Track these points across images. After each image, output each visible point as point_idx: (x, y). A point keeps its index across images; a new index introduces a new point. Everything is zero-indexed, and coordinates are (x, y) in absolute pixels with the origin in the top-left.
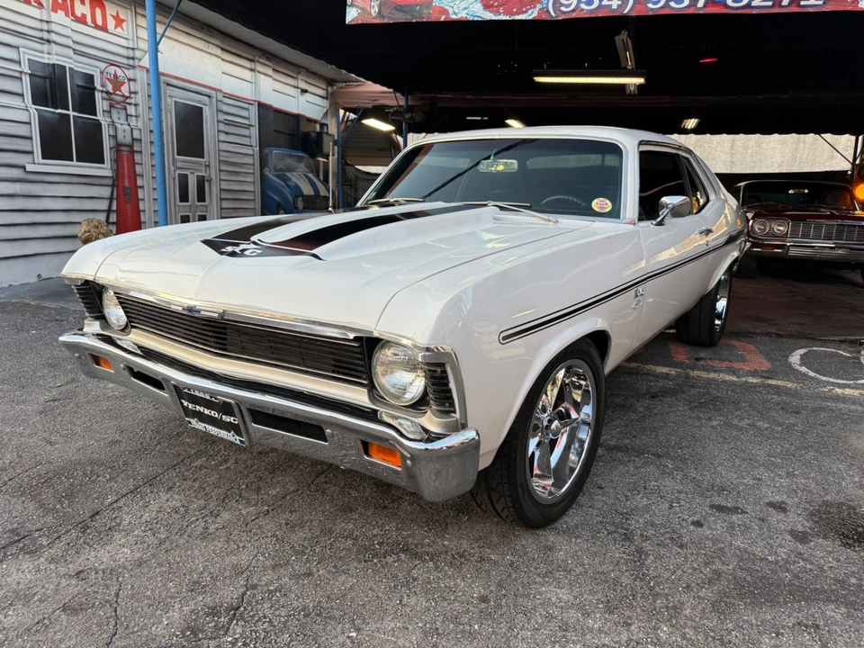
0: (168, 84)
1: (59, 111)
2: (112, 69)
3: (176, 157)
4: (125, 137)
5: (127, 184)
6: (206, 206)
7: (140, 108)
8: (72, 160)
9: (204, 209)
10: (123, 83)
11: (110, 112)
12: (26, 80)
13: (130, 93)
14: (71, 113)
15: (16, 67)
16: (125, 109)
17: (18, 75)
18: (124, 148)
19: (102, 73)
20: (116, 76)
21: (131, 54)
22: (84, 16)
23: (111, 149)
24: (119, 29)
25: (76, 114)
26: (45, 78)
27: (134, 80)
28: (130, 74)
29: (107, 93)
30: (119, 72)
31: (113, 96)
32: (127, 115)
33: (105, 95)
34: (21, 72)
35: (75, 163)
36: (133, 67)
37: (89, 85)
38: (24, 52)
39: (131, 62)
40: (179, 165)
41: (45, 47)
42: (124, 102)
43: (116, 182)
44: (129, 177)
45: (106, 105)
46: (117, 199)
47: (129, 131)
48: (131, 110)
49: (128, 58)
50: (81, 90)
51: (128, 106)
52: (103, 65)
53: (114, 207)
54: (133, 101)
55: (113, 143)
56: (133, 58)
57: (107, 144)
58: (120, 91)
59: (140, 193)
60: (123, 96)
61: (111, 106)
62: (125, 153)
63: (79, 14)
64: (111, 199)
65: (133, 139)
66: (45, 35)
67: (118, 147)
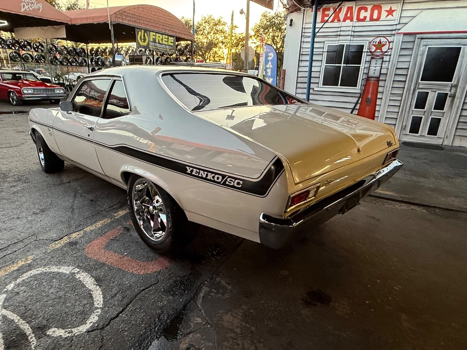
0: (422, 39)
1: (336, 65)
2: (378, 40)
3: (420, 81)
4: (374, 73)
5: (369, 96)
6: (444, 112)
7: (392, 56)
8: (338, 85)
9: (442, 115)
10: (384, 45)
11: (370, 61)
12: (325, 54)
13: (389, 49)
14: (342, 65)
15: (322, 50)
16: (383, 58)
17: (322, 53)
18: (372, 79)
19: (370, 43)
20: (380, 42)
21: (394, 27)
22: (365, 17)
23: (363, 79)
24: (390, 16)
25: (345, 65)
26: (335, 52)
27: (393, 42)
28: (390, 39)
29: (371, 52)
30: (383, 40)
31: (375, 53)
32: (383, 61)
33: (370, 54)
34: (323, 52)
35: (339, 86)
36: (395, 34)
37: (359, 50)
38: (326, 43)
39: (393, 32)
40: (421, 86)
41: (337, 39)
42: (382, 55)
43: (362, 95)
44: (372, 93)
45: (369, 58)
46: (360, 104)
47: (379, 70)
48: (386, 58)
49: (392, 30)
50: (353, 53)
51: (384, 57)
52: (371, 39)
53: (358, 107)
54: (389, 53)
55: (365, 76)
56: (395, 30)
57: (361, 77)
58: (381, 50)
59: (378, 102)
60: (382, 52)
61: (372, 58)
62: (372, 81)
63: (361, 17)
64: (356, 104)
65: (380, 74)
66: (338, 33)
67: (368, 79)
